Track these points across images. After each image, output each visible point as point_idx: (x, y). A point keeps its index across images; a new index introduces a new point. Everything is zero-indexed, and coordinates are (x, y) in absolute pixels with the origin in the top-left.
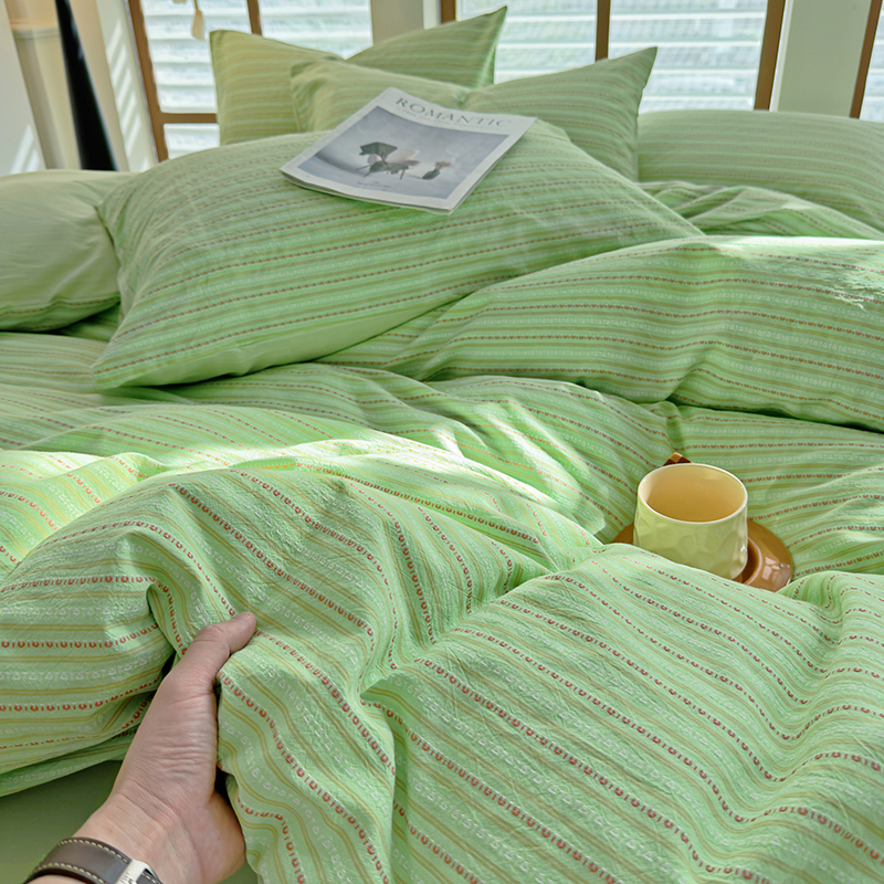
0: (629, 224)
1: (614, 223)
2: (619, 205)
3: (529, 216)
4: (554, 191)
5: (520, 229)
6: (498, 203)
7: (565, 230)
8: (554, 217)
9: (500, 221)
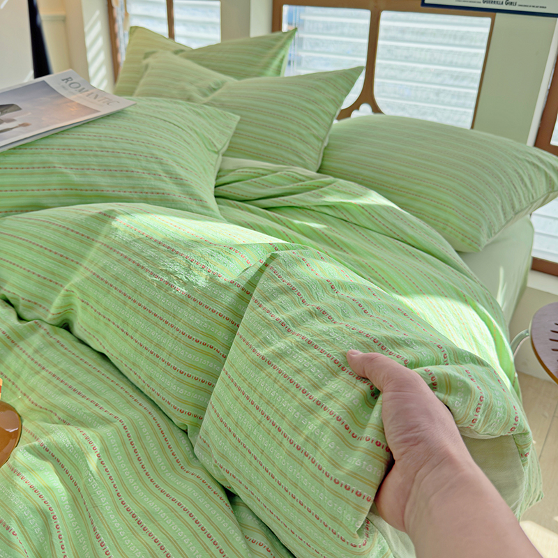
0: (146, 190)
1: (133, 188)
2: (146, 176)
3: (65, 170)
4: (96, 156)
5: (55, 179)
6: (45, 158)
7: (91, 185)
8: (86, 174)
9: (42, 170)
